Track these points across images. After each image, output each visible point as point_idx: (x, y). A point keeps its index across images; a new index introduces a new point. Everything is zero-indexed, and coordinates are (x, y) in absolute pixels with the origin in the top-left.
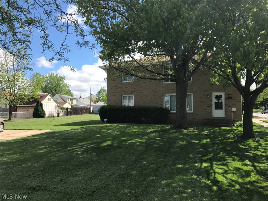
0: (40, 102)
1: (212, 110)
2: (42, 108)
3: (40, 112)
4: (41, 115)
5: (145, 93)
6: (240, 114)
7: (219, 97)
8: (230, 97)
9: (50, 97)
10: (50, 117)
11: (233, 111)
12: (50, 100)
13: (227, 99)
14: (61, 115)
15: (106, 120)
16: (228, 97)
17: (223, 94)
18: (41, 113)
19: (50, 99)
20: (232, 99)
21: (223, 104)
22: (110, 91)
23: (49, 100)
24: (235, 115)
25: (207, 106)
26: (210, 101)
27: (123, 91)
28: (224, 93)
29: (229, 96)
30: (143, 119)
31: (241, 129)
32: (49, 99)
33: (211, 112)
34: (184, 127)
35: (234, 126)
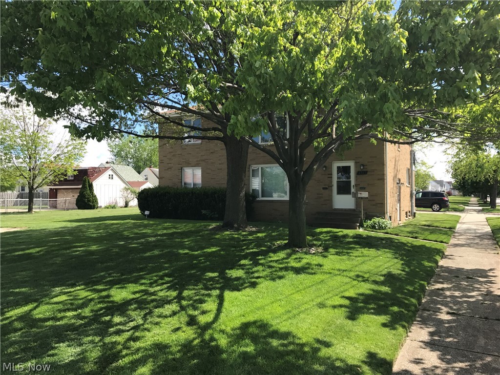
1: (331, 196)
2: (92, 193)
3: (88, 198)
4: (89, 204)
5: (220, 164)
6: (382, 203)
7: (345, 170)
8: (364, 170)
9: (113, 174)
10: (108, 208)
11: (362, 198)
12: (112, 178)
13: (359, 173)
15: (147, 213)
16: (359, 170)
17: (351, 164)
18: (89, 201)
19: (112, 175)
20: (368, 173)
21: (353, 183)
22: (163, 161)
23: (110, 178)
24: (374, 205)
25: (324, 188)
26: (328, 177)
27: (184, 160)
28: (353, 163)
29: (362, 168)
30: (204, 212)
32: (111, 177)
33: (330, 200)
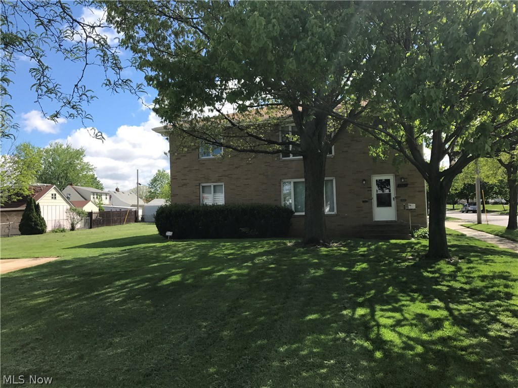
0: (33, 202)
1: (371, 208)
2: (40, 215)
3: (35, 222)
4: (37, 229)
5: (246, 179)
6: (423, 214)
7: (383, 184)
8: (405, 183)
9: (56, 193)
10: (56, 232)
11: (411, 209)
12: (55, 198)
13: (399, 186)
14: (78, 226)
15: (169, 234)
16: (400, 183)
17: (391, 177)
18: (37, 225)
19: (55, 195)
20: (408, 186)
21: (393, 196)
22: (176, 177)
23: (52, 198)
24: (415, 216)
25: (363, 202)
26: (368, 191)
27: (202, 176)
28: (392, 177)
29: (403, 180)
30: (243, 230)
31: (426, 242)
32: (54, 196)
33: (370, 212)
34: (321, 241)
35: (413, 236)
